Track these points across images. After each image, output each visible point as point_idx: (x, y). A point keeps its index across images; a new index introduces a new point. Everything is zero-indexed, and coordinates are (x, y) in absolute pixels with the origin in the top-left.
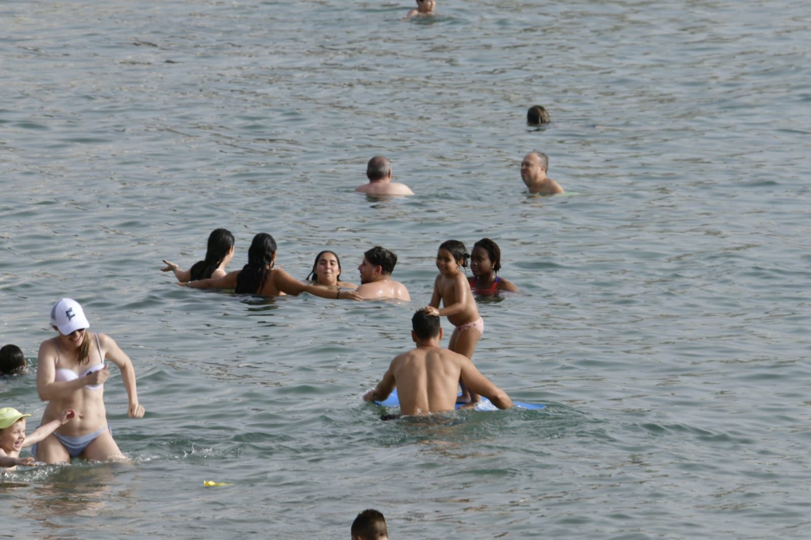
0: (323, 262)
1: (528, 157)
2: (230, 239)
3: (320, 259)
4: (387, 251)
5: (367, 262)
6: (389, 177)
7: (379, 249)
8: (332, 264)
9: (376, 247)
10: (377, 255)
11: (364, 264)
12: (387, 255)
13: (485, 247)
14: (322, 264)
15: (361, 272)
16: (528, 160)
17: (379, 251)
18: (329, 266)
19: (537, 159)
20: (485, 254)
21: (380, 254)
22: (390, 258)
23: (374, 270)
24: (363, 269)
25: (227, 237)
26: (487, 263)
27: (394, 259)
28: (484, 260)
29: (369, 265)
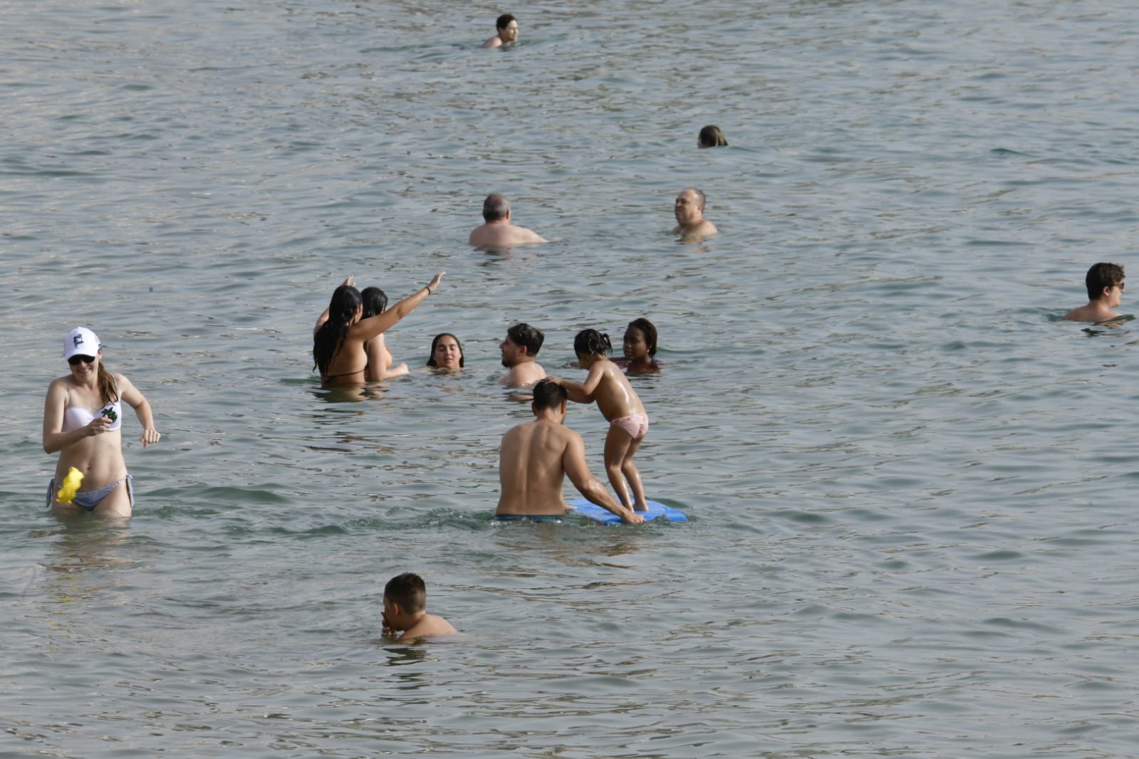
0: (442, 348)
1: (683, 193)
2: (383, 299)
3: (438, 344)
4: (533, 329)
5: (510, 341)
6: (507, 217)
7: (524, 326)
8: (452, 349)
9: (522, 324)
10: (522, 333)
11: (506, 343)
12: (534, 334)
13: (641, 329)
14: (441, 351)
15: (503, 351)
16: (684, 197)
17: (525, 329)
18: (449, 351)
19: (694, 196)
20: (640, 336)
21: (526, 332)
22: (537, 338)
23: (518, 350)
24: (506, 348)
25: (379, 297)
26: (642, 345)
27: (541, 337)
28: (639, 342)
29: (513, 345)
